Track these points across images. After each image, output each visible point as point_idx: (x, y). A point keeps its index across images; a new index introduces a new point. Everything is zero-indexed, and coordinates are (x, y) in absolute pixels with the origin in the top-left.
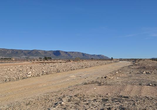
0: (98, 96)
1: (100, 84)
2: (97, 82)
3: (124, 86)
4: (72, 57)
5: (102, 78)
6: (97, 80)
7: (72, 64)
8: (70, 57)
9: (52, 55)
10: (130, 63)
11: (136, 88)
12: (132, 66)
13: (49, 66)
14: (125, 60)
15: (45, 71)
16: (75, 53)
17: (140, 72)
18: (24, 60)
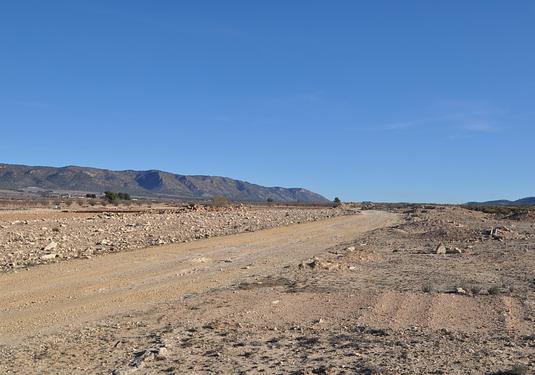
0: (286, 327)
1: (292, 288)
2: (281, 281)
3: (371, 294)
4: (201, 193)
5: (300, 265)
6: (283, 275)
7: (200, 218)
8: (193, 193)
9: (131, 186)
10: (394, 218)
11: (413, 300)
12: (402, 227)
13: (119, 224)
14: (378, 207)
15: (104, 242)
16: (212, 179)
17: (426, 249)
18: (33, 203)
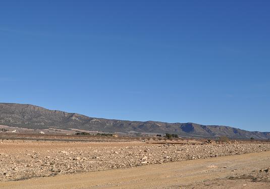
1: (254, 180)
4: (214, 134)
5: (260, 171)
6: (251, 175)
7: (213, 147)
8: (210, 135)
9: (178, 131)
13: (173, 149)
15: (167, 157)
16: (220, 127)
18: (133, 139)
